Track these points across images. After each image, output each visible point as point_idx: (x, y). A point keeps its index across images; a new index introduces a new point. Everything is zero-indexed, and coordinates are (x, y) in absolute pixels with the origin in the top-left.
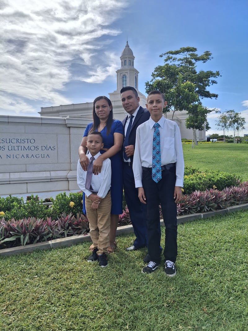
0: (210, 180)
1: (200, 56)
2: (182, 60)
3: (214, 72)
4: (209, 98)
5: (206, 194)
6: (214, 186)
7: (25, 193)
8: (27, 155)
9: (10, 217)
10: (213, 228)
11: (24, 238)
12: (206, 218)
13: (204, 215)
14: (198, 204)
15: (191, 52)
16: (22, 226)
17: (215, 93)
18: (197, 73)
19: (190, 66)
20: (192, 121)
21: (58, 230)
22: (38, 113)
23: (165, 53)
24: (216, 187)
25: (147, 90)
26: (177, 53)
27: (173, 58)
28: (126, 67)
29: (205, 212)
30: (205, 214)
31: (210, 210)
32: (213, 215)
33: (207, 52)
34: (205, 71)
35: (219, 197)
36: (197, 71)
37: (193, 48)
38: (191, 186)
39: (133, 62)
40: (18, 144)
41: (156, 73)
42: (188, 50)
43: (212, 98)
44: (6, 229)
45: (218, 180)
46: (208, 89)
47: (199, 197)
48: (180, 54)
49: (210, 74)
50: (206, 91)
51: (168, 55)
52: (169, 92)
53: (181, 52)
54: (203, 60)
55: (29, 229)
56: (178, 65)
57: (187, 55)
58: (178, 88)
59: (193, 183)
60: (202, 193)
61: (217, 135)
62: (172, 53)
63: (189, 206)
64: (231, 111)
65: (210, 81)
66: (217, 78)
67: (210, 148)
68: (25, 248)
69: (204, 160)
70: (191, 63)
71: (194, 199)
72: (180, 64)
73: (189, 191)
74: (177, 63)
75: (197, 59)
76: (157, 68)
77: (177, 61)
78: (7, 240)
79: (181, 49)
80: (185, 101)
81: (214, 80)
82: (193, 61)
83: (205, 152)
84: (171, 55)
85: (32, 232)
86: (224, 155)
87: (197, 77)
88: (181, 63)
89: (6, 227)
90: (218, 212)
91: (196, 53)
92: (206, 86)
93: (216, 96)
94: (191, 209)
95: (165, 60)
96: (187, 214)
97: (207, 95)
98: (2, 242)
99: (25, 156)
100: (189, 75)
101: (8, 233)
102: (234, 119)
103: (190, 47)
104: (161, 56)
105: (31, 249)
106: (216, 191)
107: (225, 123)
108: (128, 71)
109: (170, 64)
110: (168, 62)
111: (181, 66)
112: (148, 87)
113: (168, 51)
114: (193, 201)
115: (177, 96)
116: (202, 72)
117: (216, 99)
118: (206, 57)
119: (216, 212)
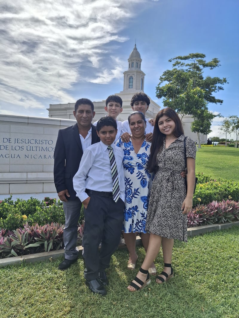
0: (226, 190)
1: (208, 62)
2: (190, 65)
3: (221, 78)
4: (214, 104)
5: (223, 204)
6: (230, 196)
7: (42, 193)
8: (45, 156)
9: (33, 221)
10: (233, 241)
11: (48, 243)
12: (224, 230)
13: (221, 227)
14: (215, 215)
15: (200, 58)
16: (46, 232)
17: (220, 99)
18: (204, 79)
19: (198, 72)
20: (198, 125)
21: (80, 236)
22: (47, 109)
23: (174, 58)
24: (232, 198)
25: (157, 94)
26: (186, 58)
27: (181, 64)
28: (134, 69)
29: (222, 223)
30: (223, 226)
31: (227, 221)
32: (231, 227)
33: (216, 59)
34: (212, 77)
35: (236, 209)
36: (203, 77)
37: (202, 54)
38: (208, 196)
39: (140, 65)
40: (36, 145)
41: (164, 77)
42: (197, 56)
43: (217, 103)
44: (30, 234)
45: (234, 191)
46: (213, 94)
47: (217, 208)
48: (189, 59)
49: (216, 80)
50: (212, 97)
51: (177, 60)
52: (179, 98)
53: (190, 57)
54: (211, 66)
55: (53, 235)
56: (186, 70)
57: (195, 61)
58: (187, 93)
59: (210, 193)
60: (220, 204)
61: (218, 138)
62: (181, 58)
63: (208, 217)
64: (235, 117)
65: (217, 88)
66: (223, 84)
67: (214, 152)
68: (49, 255)
69: (211, 165)
70: (198, 69)
71: (212, 210)
72: (188, 70)
73: (206, 200)
74: (185, 68)
75: (205, 66)
76: (165, 72)
77: (184, 66)
78: (31, 245)
79: (190, 55)
80: (194, 106)
81: (221, 86)
82: (201, 67)
83: (210, 156)
84: (179, 61)
85: (56, 239)
86: (230, 161)
87: (204, 83)
88: (189, 68)
89: (30, 232)
90: (235, 223)
91: (204, 59)
92: (212, 91)
93: (221, 102)
94: (209, 220)
95: (173, 65)
96: (204, 225)
97: (213, 100)
98: (26, 247)
99: (43, 157)
100: (196, 81)
101: (32, 238)
102: (237, 124)
103: (199, 53)
104: (170, 61)
105: (55, 256)
106: (233, 202)
107: (228, 127)
108: (135, 73)
109: (178, 69)
110: (176, 67)
111: (189, 71)
112: (159, 91)
113: (178, 56)
114: (211, 211)
115: (186, 101)
116: (209, 78)
117: (221, 104)
118: (214, 64)
119: (233, 224)
